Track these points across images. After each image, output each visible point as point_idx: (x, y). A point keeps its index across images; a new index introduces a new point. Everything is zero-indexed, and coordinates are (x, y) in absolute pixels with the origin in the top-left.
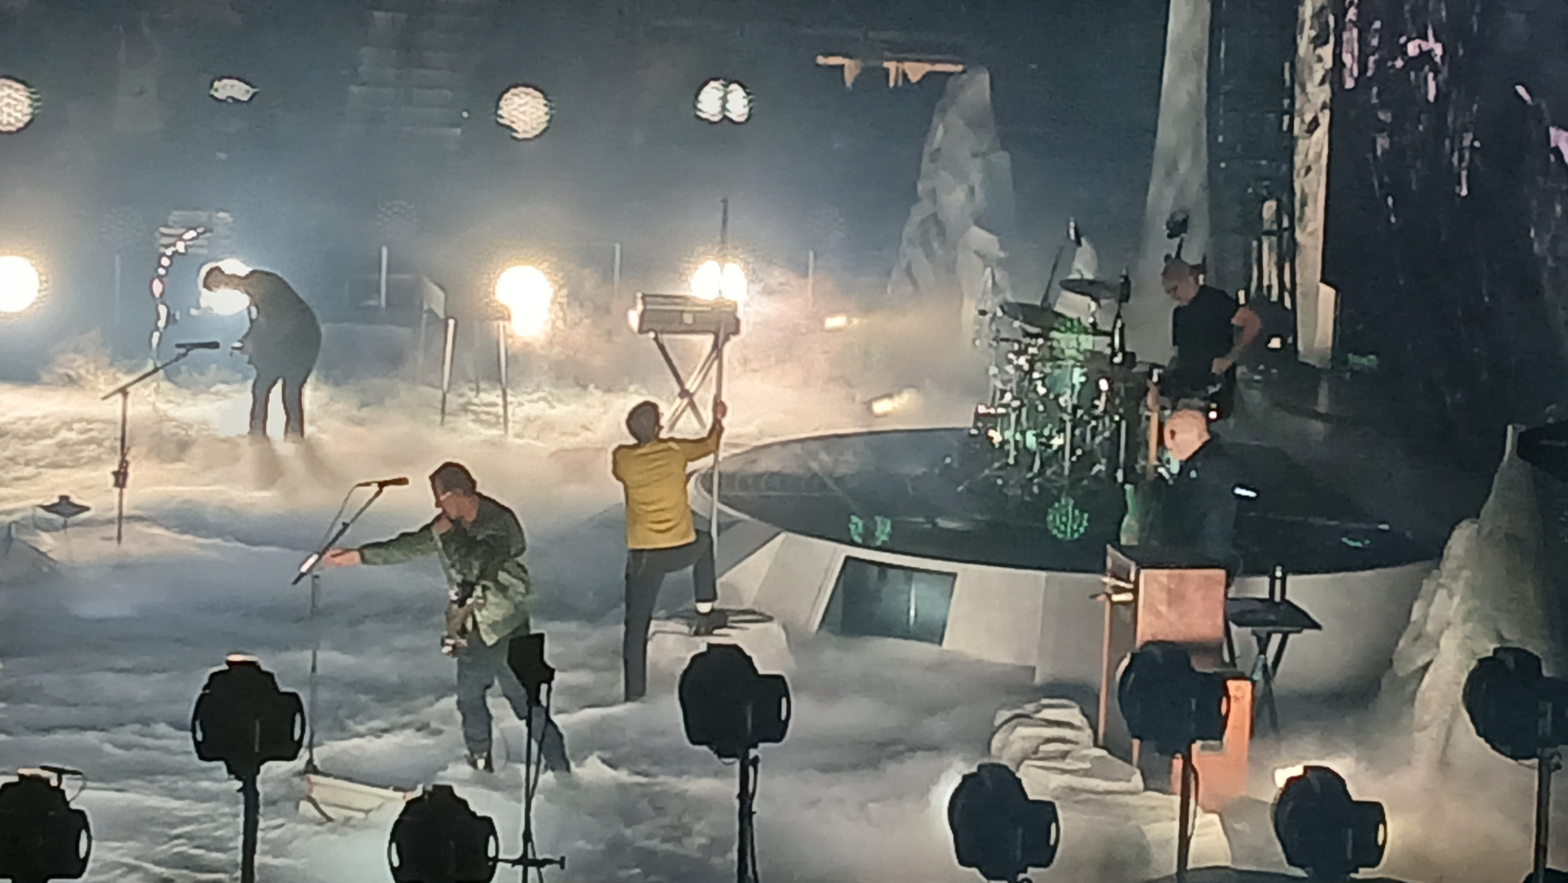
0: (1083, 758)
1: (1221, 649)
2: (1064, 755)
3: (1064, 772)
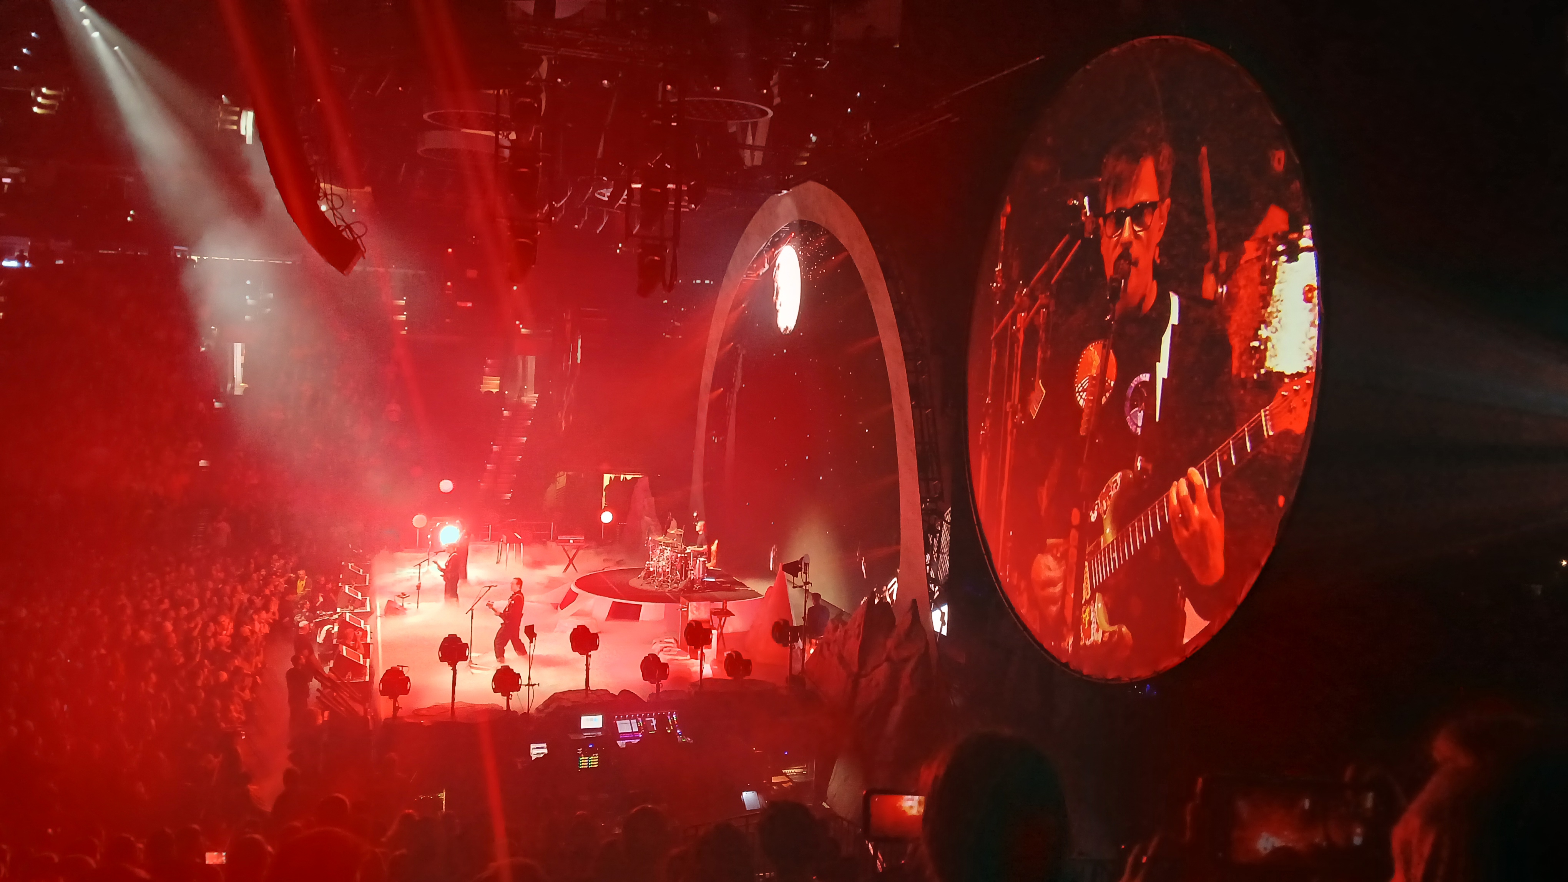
0: (675, 651)
1: (709, 621)
2: (670, 651)
3: (671, 655)
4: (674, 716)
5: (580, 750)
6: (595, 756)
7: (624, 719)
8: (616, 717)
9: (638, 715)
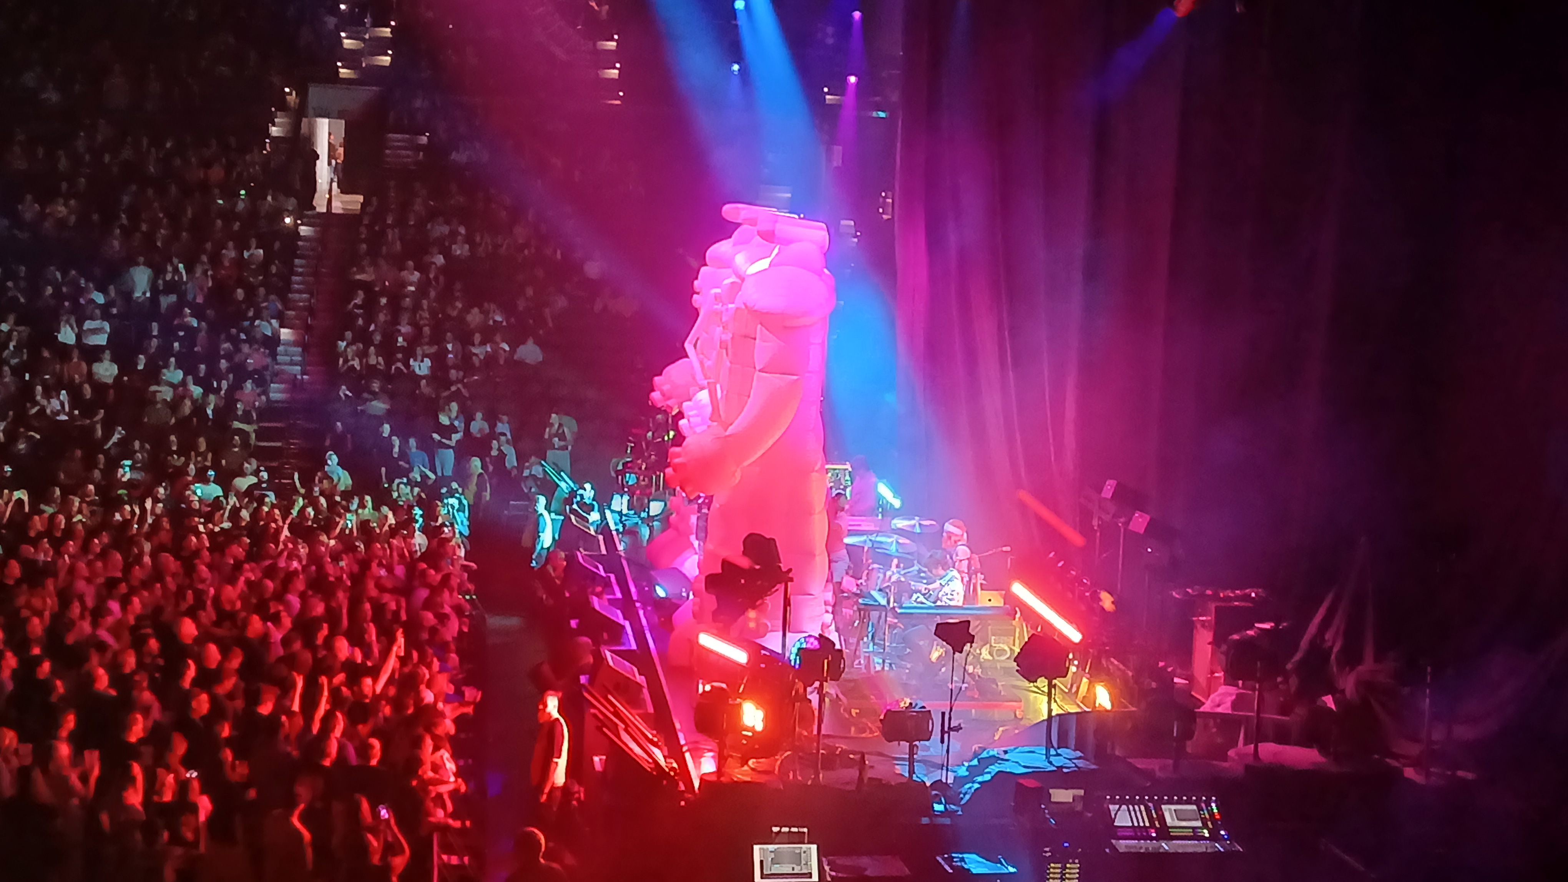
4: (1213, 805)
5: (1047, 849)
6: (1074, 863)
7: (1121, 802)
8: (1108, 797)
9: (1147, 798)
